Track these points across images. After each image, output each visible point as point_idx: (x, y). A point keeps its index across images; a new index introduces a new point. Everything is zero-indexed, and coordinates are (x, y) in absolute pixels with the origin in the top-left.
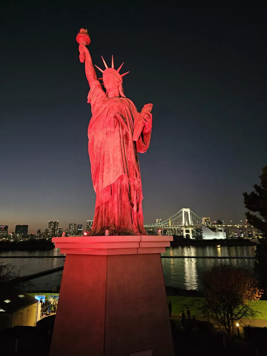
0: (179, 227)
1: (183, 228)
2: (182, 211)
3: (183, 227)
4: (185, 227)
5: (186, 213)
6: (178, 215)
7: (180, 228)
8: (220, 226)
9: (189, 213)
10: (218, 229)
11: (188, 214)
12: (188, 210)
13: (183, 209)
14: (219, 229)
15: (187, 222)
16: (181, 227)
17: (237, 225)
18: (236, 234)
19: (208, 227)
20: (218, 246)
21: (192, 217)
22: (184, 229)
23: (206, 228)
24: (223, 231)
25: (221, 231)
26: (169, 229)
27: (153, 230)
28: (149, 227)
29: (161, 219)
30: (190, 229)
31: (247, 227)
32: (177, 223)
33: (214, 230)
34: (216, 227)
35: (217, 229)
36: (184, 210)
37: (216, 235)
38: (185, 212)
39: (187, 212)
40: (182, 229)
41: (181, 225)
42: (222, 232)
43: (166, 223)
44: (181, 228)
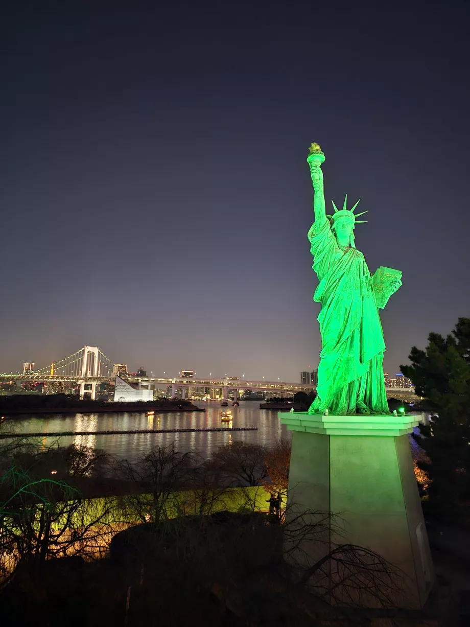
0: (73, 379)
1: (82, 381)
2: (84, 351)
3: (82, 379)
4: (86, 379)
5: (91, 355)
6: (74, 358)
7: (74, 381)
8: (146, 379)
9: (96, 355)
10: (143, 385)
11: (93, 357)
12: (96, 351)
13: (86, 348)
14: (145, 384)
15: (90, 372)
16: (78, 379)
17: (173, 379)
18: (163, 393)
19: (126, 381)
20: (149, 413)
21: (102, 363)
22: (82, 383)
23: (123, 382)
24: (149, 387)
25: (146, 387)
26: (50, 382)
27: (15, 384)
28: (9, 377)
29: (33, 364)
30: (94, 384)
31: (187, 382)
32: (70, 371)
33: (135, 385)
34: (140, 381)
35: (140, 385)
36: (88, 349)
37: (137, 394)
38: (88, 352)
39: (93, 353)
40: (78, 383)
41: (78, 376)
42: (148, 389)
43: (48, 372)
44: (77, 381)
